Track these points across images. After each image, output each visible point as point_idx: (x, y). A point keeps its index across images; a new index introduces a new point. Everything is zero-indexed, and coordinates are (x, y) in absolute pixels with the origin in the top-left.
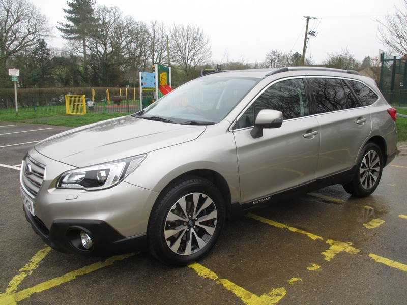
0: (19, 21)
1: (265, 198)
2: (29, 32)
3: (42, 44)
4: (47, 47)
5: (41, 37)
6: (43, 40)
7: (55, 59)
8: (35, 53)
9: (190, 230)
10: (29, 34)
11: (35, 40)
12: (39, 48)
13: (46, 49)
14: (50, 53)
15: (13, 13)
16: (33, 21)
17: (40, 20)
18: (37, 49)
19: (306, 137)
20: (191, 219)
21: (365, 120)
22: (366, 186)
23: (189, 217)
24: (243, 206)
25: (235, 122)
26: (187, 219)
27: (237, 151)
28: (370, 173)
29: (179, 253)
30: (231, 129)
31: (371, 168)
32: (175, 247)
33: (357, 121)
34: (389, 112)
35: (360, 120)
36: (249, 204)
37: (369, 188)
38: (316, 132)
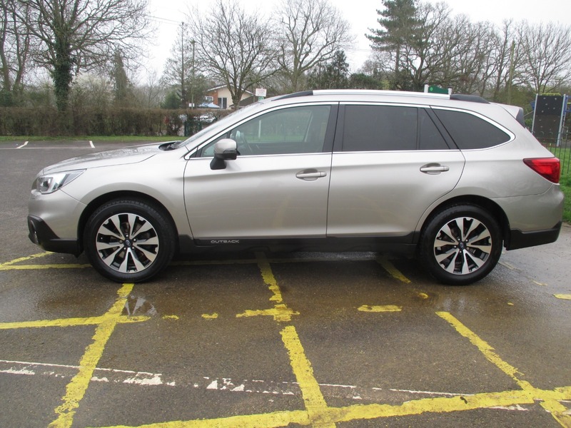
0: (318, 29)
1: (231, 240)
2: (327, 42)
3: (340, 58)
4: (346, 62)
5: (341, 49)
6: (343, 52)
7: (353, 76)
8: (330, 69)
9: (126, 249)
10: (326, 45)
11: (334, 52)
12: (336, 62)
13: (344, 64)
14: (348, 68)
15: (313, 20)
16: (333, 29)
17: (342, 27)
18: (334, 64)
19: (302, 178)
20: (128, 238)
21: (445, 168)
22: (451, 268)
23: (125, 236)
24: (197, 242)
25: (195, 150)
26: (123, 238)
27: (184, 179)
28: (465, 252)
29: (113, 267)
30: (187, 157)
31: (469, 245)
32: (108, 261)
33: (422, 167)
34: (528, 162)
35: (431, 168)
36: (207, 242)
37: (459, 274)
38: (322, 174)
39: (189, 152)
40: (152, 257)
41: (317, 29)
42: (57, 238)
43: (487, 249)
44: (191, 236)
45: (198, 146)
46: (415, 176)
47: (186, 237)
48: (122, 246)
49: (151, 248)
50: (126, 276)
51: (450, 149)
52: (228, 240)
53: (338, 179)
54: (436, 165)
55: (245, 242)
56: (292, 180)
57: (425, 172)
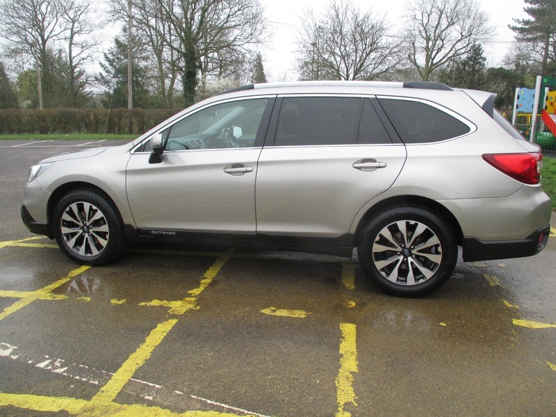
0: (453, 24)
1: (168, 232)
2: (462, 36)
3: (477, 51)
4: (483, 55)
5: (477, 43)
6: (480, 45)
7: (492, 71)
8: (465, 63)
9: (85, 235)
10: (461, 39)
11: (470, 46)
12: (472, 57)
13: (481, 58)
14: (486, 63)
15: (448, 14)
16: (468, 23)
17: (481, 19)
18: (469, 59)
19: (230, 173)
20: (85, 225)
21: (382, 165)
22: (393, 277)
23: (83, 223)
24: (140, 231)
25: (139, 145)
26: (81, 224)
27: (126, 172)
28: (410, 259)
29: (74, 250)
30: (132, 152)
31: (415, 252)
32: (71, 243)
33: (354, 163)
34: (488, 158)
35: (367, 164)
36: (147, 232)
37: (404, 284)
38: (249, 169)
39: (135, 147)
40: (104, 243)
41: (451, 24)
42: (34, 221)
45: (142, 142)
46: (346, 173)
47: (130, 226)
48: (81, 231)
49: (103, 235)
50: (84, 259)
51: (393, 143)
52: (166, 232)
53: (264, 174)
54: (373, 160)
55: (181, 234)
56: (220, 175)
57: (359, 168)
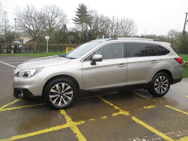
0: (57, 16)
1: (97, 90)
2: (60, 21)
3: (65, 26)
4: (67, 27)
5: (65, 23)
6: (65, 24)
7: (69, 32)
8: (62, 30)
9: (61, 97)
10: (60, 22)
11: (62, 24)
13: (66, 28)
14: (68, 30)
15: (55, 13)
16: (62, 17)
17: (65, 16)
18: (63, 28)
19: (119, 67)
20: (61, 93)
21: (157, 62)
24: (86, 91)
25: (84, 59)
26: (59, 93)
27: (82, 69)
28: (162, 86)
29: (55, 104)
30: (82, 61)
31: (163, 84)
32: (54, 102)
36: (89, 91)
37: (161, 93)
38: (126, 65)
39: (82, 59)
42: (33, 95)
43: (167, 85)
44: (84, 90)
45: (85, 57)
47: (83, 90)
48: (59, 96)
49: (70, 95)
50: (61, 107)
54: (155, 61)
55: (102, 90)
57: (152, 63)
